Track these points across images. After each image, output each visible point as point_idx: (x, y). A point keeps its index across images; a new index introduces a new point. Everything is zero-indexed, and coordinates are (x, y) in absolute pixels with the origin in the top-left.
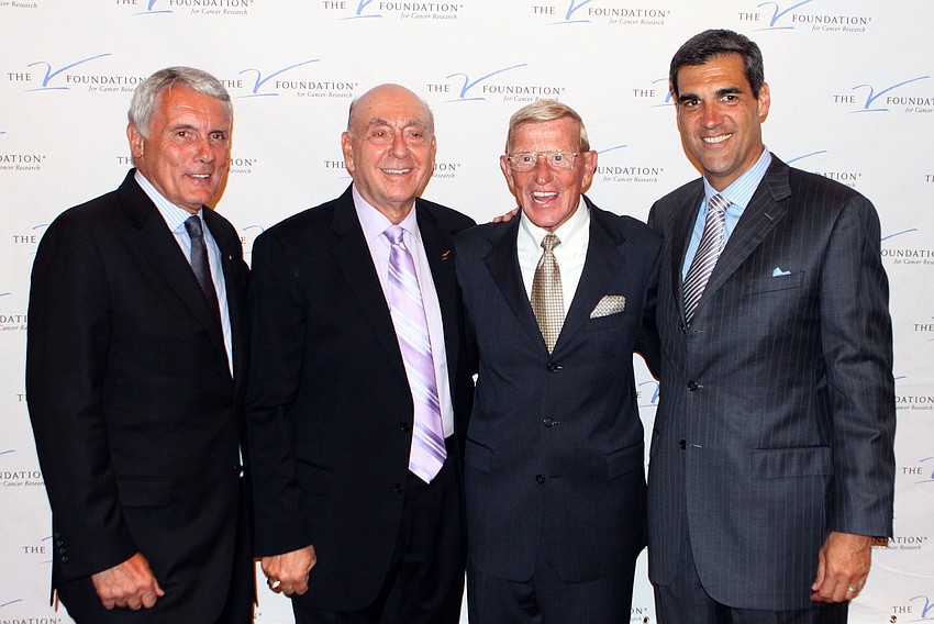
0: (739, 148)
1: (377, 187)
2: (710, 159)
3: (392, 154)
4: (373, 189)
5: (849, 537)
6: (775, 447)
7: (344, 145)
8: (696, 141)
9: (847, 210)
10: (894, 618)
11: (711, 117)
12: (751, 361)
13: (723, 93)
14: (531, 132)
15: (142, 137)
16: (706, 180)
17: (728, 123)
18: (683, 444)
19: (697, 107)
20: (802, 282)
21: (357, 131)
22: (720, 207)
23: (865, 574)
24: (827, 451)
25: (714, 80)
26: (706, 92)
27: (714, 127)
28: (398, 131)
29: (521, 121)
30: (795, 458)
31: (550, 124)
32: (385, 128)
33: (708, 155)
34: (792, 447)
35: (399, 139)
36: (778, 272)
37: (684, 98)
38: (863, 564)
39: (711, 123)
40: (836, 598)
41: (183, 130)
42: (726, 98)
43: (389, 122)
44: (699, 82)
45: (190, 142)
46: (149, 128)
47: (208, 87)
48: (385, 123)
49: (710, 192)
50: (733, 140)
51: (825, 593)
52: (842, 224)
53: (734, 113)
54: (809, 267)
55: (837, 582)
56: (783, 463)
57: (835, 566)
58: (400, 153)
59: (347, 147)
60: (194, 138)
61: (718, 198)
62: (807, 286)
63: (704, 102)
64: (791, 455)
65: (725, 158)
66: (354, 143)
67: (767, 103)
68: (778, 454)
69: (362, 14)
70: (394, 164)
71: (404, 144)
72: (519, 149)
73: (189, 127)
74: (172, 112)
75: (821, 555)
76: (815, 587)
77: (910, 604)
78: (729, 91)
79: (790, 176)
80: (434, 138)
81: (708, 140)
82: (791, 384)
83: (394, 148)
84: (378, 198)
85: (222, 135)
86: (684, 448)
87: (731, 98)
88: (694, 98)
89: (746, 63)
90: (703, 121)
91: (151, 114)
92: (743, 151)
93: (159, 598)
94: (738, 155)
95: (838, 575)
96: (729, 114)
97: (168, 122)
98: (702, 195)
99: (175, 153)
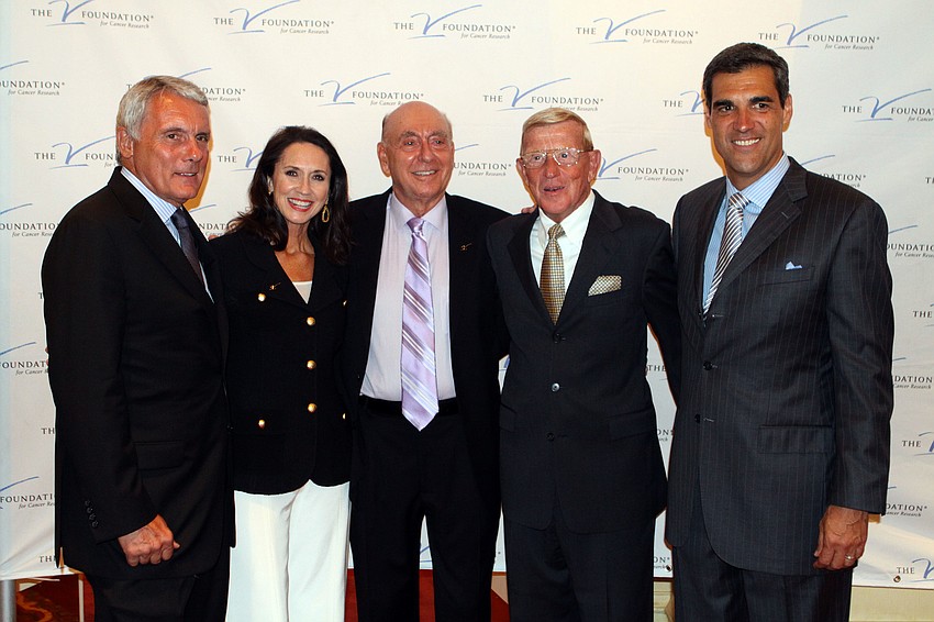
0: (766, 152)
1: (410, 187)
2: (739, 161)
3: (421, 159)
4: (406, 187)
5: (846, 511)
6: (780, 425)
7: (379, 153)
8: (726, 144)
9: (858, 212)
10: (899, 578)
11: (744, 121)
12: (761, 345)
13: (755, 101)
14: (541, 134)
15: (133, 139)
16: (728, 180)
17: (758, 128)
18: (698, 417)
19: (729, 112)
20: (812, 277)
21: (390, 142)
22: (739, 204)
23: (862, 544)
24: (829, 432)
25: (747, 89)
26: (741, 98)
27: (746, 132)
28: (424, 140)
29: (532, 126)
30: (799, 436)
31: (556, 126)
32: (415, 138)
33: (737, 157)
34: (796, 425)
35: (426, 146)
36: (790, 266)
37: (717, 104)
38: (858, 535)
39: (743, 128)
40: (836, 565)
41: (174, 133)
42: (757, 106)
43: (417, 133)
44: (734, 91)
45: (179, 143)
46: (140, 131)
47: (192, 93)
48: (414, 134)
49: (731, 190)
50: (761, 144)
51: (825, 560)
52: (852, 224)
53: (764, 120)
54: (821, 263)
55: (835, 552)
56: (787, 440)
57: (832, 538)
58: (427, 158)
59: (382, 154)
60: (183, 139)
61: (738, 196)
62: (816, 280)
63: (737, 108)
64: (795, 432)
65: (753, 160)
66: (388, 151)
67: (790, 112)
68: (783, 432)
69: (428, 33)
70: (423, 167)
71: (430, 150)
72: (530, 149)
73: (179, 130)
74: (164, 116)
75: (821, 525)
76: (816, 554)
77: (913, 565)
78: (762, 100)
79: (807, 178)
80: (453, 144)
81: (739, 143)
82: (797, 368)
83: (422, 154)
84: (410, 194)
85: (204, 136)
86: (698, 421)
87: (762, 106)
88: (728, 104)
89: (776, 75)
90: (737, 124)
91: (142, 119)
92: (769, 155)
93: (175, 550)
94: (765, 157)
95: (835, 545)
96: (760, 120)
97: (160, 126)
98: (724, 192)
99: (166, 154)
